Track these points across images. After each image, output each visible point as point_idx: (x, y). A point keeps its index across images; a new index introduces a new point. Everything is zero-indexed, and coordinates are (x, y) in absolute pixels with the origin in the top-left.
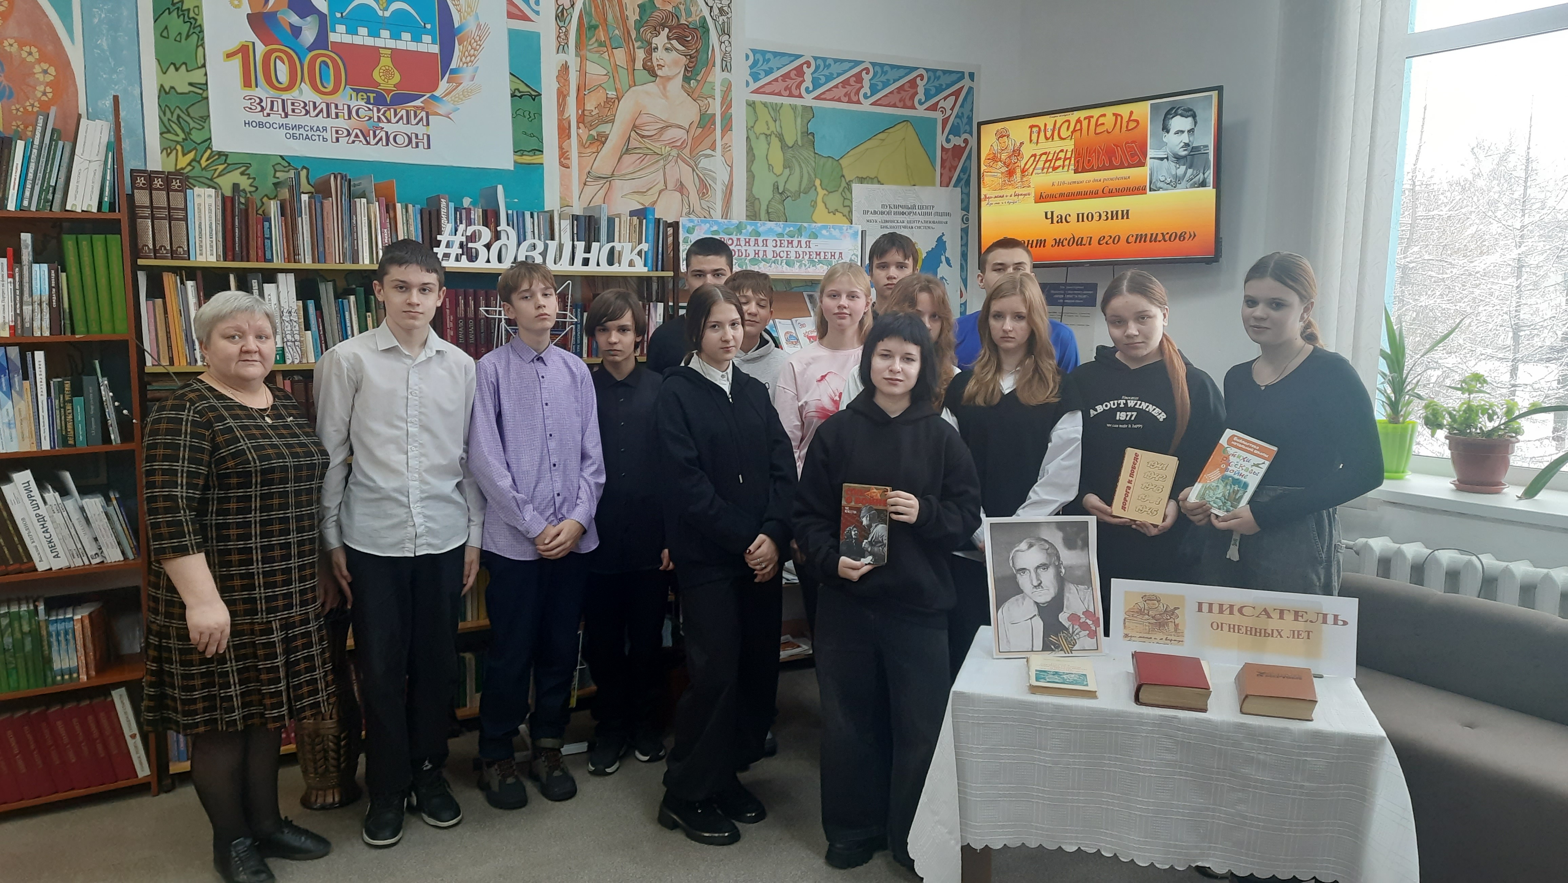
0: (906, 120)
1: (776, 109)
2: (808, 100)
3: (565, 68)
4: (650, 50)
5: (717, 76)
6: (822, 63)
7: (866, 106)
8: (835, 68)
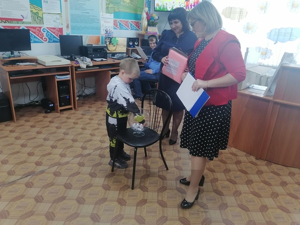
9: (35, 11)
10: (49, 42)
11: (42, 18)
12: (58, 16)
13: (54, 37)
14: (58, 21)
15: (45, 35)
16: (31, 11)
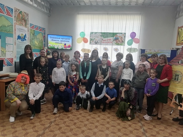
0: (41, 32)
1: (32, 30)
2: (34, 29)
3: (15, 23)
4: (22, 22)
5: (27, 26)
6: (35, 26)
7: (38, 31)
8: (36, 26)
9: (3, 50)
10: (7, 66)
11: (5, 54)
12: (12, 52)
13: (10, 63)
14: (12, 55)
15: (6, 62)
16: (1, 50)
